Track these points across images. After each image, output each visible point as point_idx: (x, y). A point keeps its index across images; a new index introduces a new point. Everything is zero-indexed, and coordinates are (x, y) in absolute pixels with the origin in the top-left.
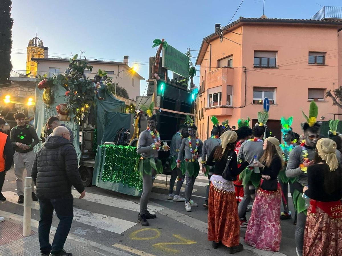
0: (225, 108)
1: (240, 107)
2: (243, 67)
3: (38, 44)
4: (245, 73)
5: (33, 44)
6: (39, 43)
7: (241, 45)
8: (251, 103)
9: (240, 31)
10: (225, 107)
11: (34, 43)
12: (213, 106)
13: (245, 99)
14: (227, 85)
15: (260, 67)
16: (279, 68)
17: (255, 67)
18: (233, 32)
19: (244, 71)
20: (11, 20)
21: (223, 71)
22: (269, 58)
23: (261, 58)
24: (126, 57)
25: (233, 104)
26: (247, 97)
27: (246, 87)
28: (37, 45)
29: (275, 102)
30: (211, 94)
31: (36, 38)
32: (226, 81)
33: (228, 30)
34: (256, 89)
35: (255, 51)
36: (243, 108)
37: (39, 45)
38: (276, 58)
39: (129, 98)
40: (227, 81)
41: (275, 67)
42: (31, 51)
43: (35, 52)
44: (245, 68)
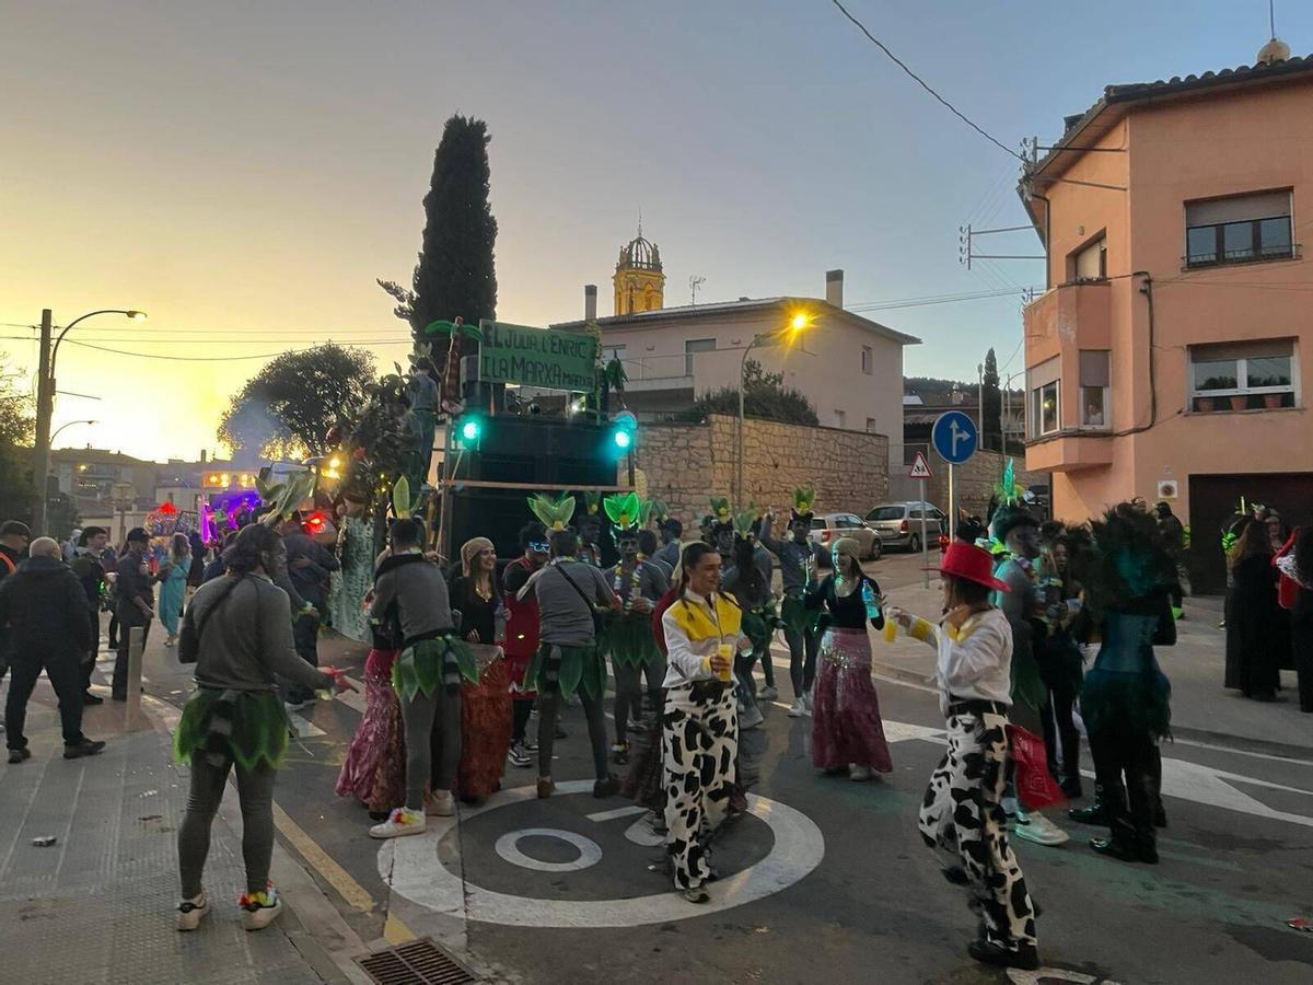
0: (1077, 440)
1: (1130, 432)
2: (1135, 274)
3: (645, 260)
4: (1145, 298)
5: (630, 263)
6: (648, 257)
7: (1125, 190)
8: (1180, 412)
9: (1121, 137)
10: (1075, 436)
11: (634, 259)
12: (1045, 431)
13: (1150, 398)
14: (1081, 351)
15: (1221, 260)
16: (1299, 257)
17: (1192, 266)
18: (1097, 147)
19: (1142, 291)
20: (492, 223)
21: (1060, 302)
22: (1256, 224)
23: (1220, 228)
24: (835, 277)
25: (1112, 421)
26: (1157, 389)
27: (1151, 350)
28: (642, 263)
29: (1298, 396)
30: (1039, 389)
31: (639, 241)
32: (1073, 335)
33: (1077, 144)
34: (1199, 352)
35: (1188, 204)
36: (1143, 433)
37: (648, 264)
38: (1289, 217)
39: (817, 420)
40: (1077, 334)
41: (1286, 256)
42: (624, 288)
43: (636, 288)
44: (1145, 277)
